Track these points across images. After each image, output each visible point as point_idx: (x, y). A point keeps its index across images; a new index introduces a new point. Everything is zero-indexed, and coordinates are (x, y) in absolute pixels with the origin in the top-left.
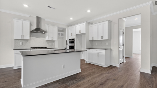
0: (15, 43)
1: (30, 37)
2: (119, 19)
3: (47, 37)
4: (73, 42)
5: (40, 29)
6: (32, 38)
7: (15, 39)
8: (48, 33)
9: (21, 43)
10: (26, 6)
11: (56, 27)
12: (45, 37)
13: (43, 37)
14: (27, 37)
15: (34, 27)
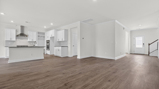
0: (6, 43)
1: (16, 39)
2: (71, 29)
3: (29, 39)
4: (48, 43)
5: (23, 34)
6: (17, 40)
7: (6, 41)
8: (29, 37)
9: (10, 43)
10: (12, 22)
11: (36, 32)
12: (27, 39)
13: (26, 39)
14: (14, 39)
15: (19, 33)
